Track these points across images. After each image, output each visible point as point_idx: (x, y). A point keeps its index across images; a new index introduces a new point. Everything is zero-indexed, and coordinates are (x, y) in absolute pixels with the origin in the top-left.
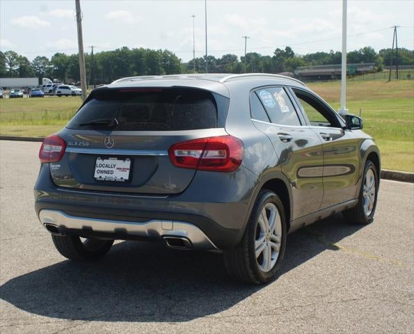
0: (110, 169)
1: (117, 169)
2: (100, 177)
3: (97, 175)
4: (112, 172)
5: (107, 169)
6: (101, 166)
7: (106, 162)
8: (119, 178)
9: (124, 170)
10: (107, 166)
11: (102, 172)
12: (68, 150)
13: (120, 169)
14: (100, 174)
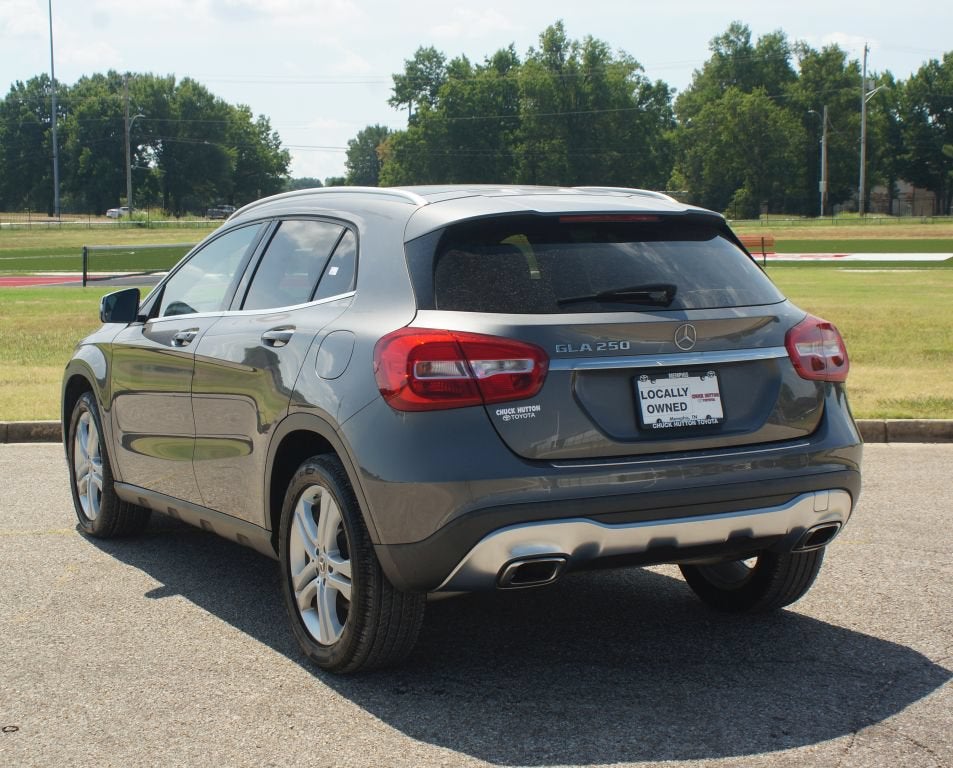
0: (678, 400)
1: (695, 396)
2: (659, 421)
3: (649, 419)
4: (684, 407)
5: (669, 401)
6: (655, 394)
7: (661, 384)
8: (701, 417)
9: (708, 397)
10: (667, 394)
11: (660, 409)
12: (555, 366)
13: (701, 396)
14: (656, 416)
